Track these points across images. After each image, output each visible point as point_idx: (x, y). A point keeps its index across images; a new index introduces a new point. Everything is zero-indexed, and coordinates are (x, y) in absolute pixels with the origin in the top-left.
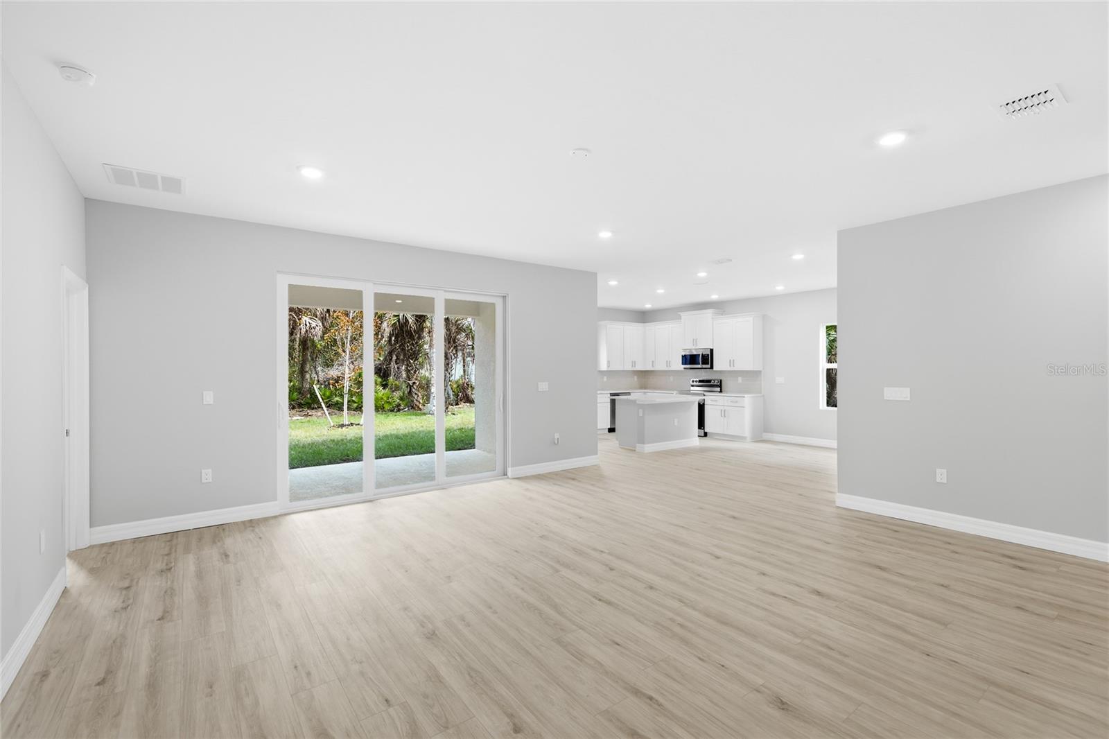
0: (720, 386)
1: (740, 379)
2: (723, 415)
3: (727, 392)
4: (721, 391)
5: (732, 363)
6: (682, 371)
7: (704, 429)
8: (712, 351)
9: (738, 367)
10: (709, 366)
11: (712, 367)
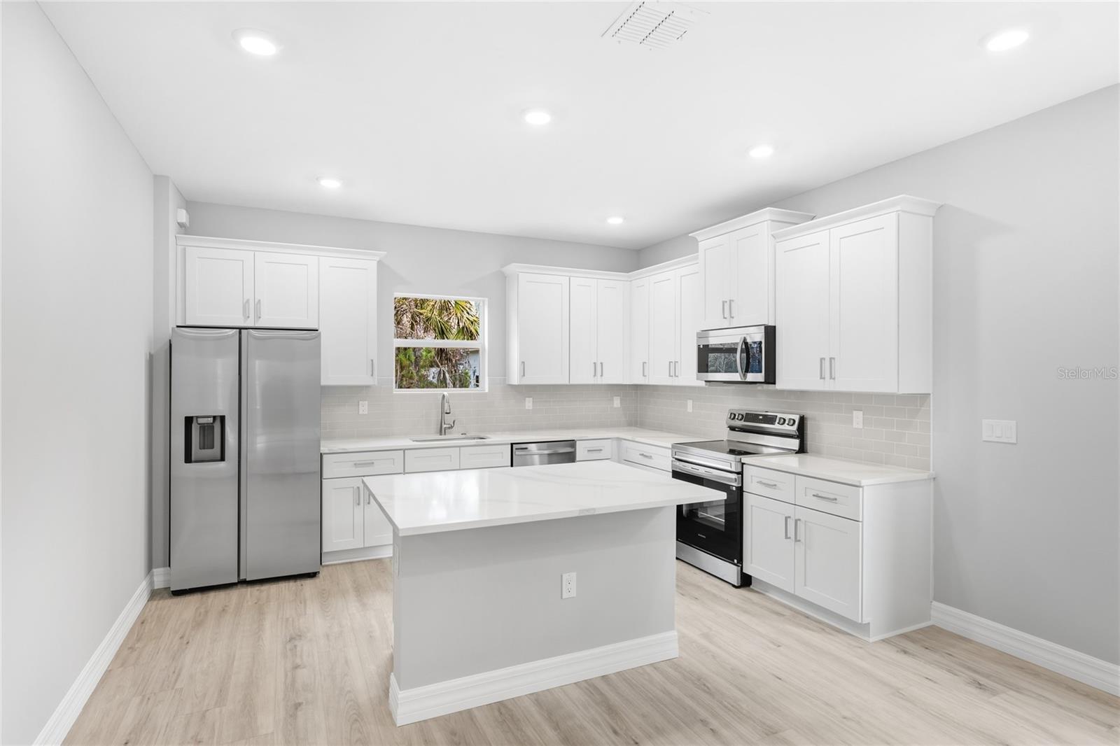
0: (801, 434)
1: (858, 416)
2: (791, 533)
3: (818, 453)
4: (802, 450)
5: (827, 366)
6: (699, 388)
7: (741, 561)
8: (770, 332)
9: (843, 383)
10: (760, 377)
11: (771, 379)
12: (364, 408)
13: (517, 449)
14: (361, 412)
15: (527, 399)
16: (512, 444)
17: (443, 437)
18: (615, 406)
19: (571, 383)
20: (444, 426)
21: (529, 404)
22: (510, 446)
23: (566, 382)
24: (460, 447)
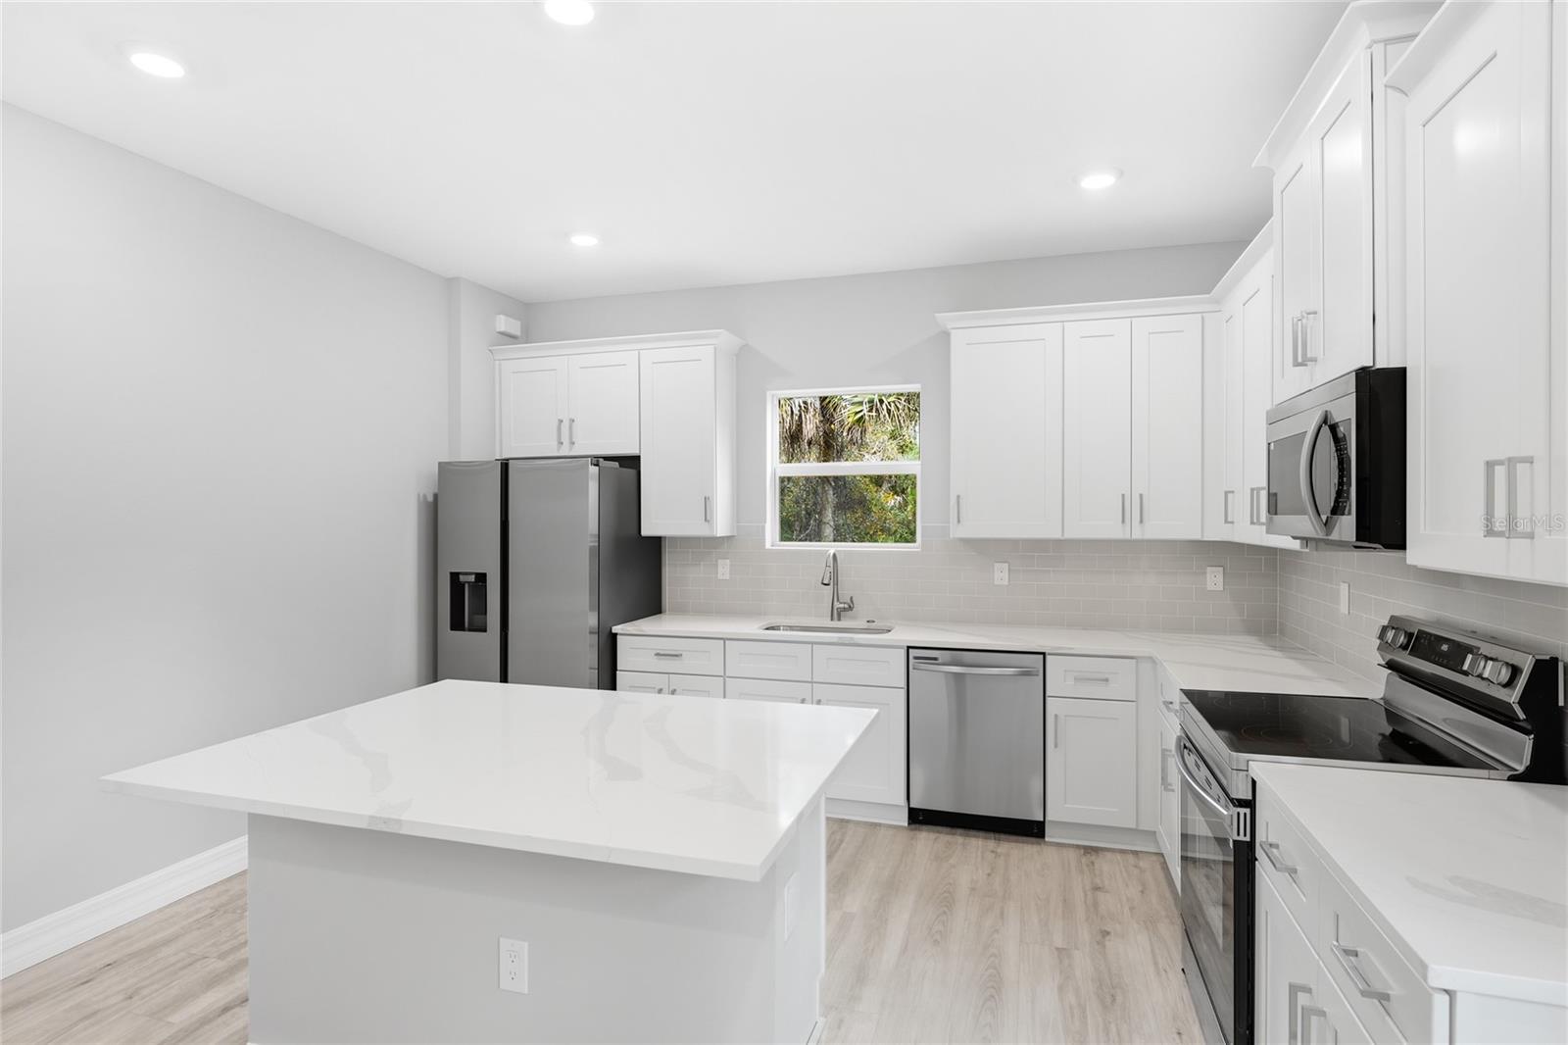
12: (724, 570)
13: (916, 658)
14: (720, 577)
15: (997, 565)
16: (909, 648)
17: (836, 624)
18: (1210, 586)
19: (1067, 536)
20: (837, 605)
21: (1001, 574)
22: (903, 652)
23: (1058, 535)
24: (812, 643)
